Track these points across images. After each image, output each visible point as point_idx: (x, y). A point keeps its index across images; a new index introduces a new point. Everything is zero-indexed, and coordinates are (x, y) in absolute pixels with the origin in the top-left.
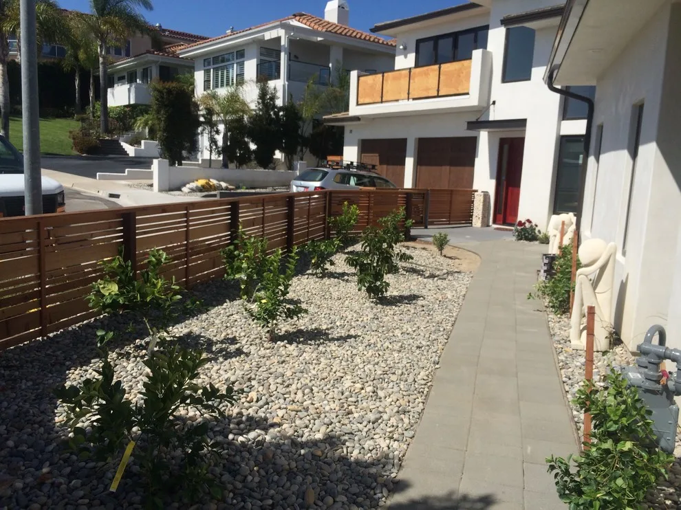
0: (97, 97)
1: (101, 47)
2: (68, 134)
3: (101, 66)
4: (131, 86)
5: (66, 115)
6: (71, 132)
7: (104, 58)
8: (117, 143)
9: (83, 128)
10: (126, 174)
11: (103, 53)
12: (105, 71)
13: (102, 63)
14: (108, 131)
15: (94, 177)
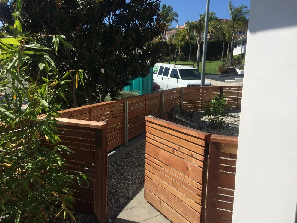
0: (230, 52)
1: (233, 33)
2: (218, 66)
3: (232, 40)
4: (243, 47)
5: (218, 59)
6: (219, 66)
7: (233, 37)
8: (235, 69)
9: (223, 64)
10: (235, 80)
11: (233, 35)
12: (233, 42)
13: (233, 39)
14: (232, 65)
15: (224, 81)
